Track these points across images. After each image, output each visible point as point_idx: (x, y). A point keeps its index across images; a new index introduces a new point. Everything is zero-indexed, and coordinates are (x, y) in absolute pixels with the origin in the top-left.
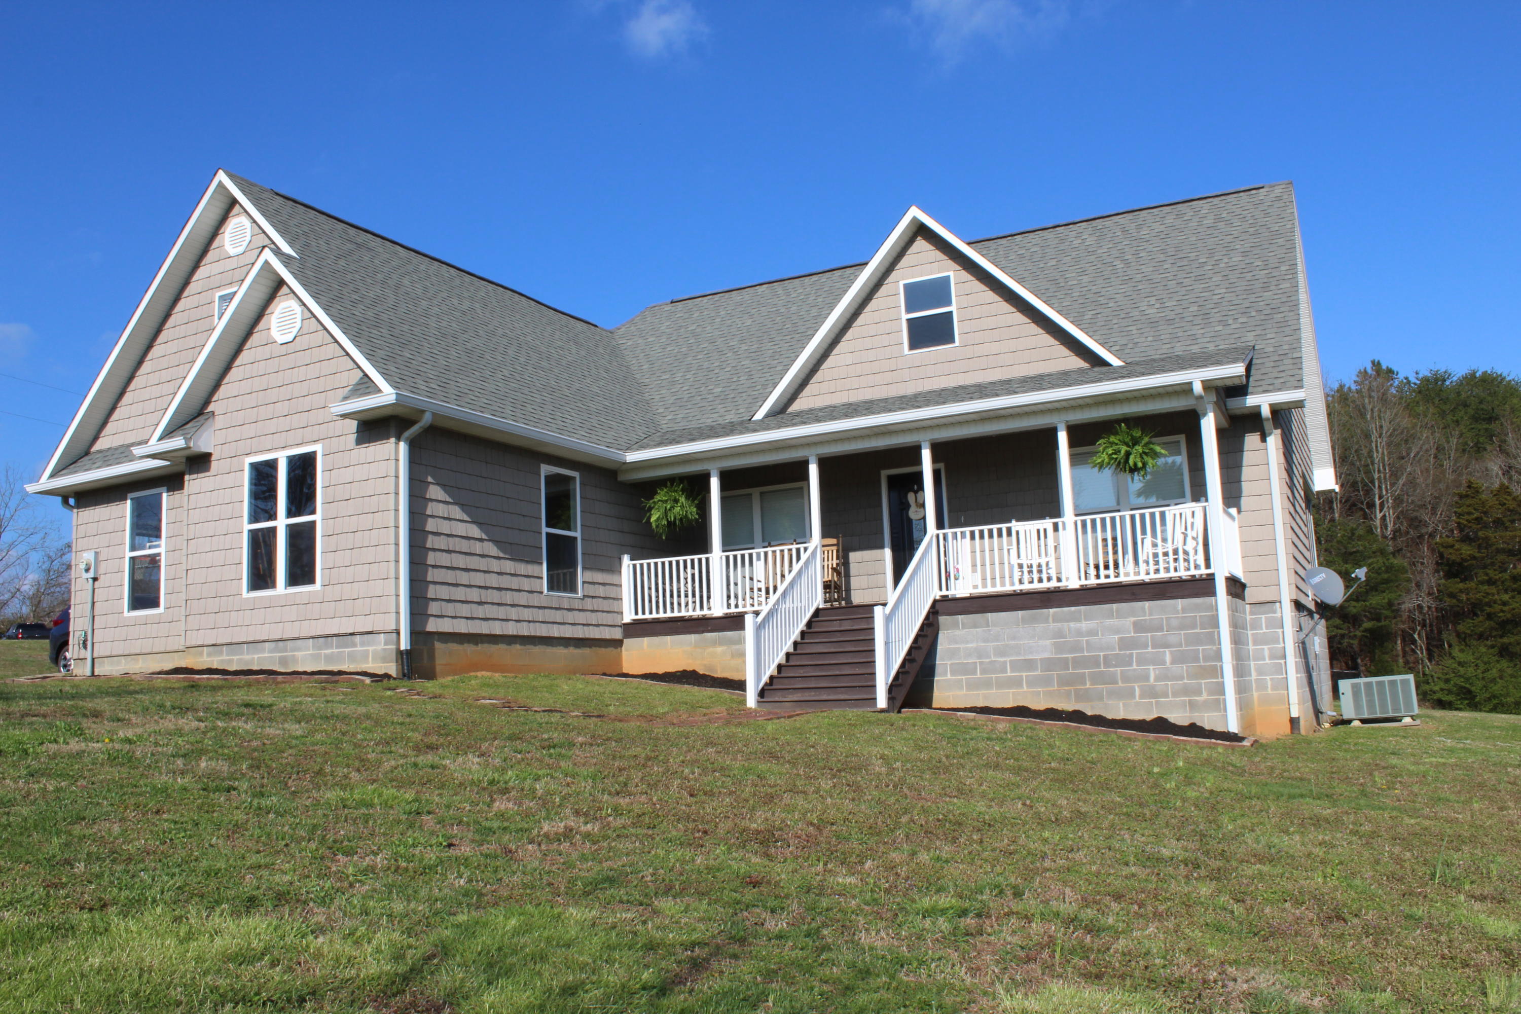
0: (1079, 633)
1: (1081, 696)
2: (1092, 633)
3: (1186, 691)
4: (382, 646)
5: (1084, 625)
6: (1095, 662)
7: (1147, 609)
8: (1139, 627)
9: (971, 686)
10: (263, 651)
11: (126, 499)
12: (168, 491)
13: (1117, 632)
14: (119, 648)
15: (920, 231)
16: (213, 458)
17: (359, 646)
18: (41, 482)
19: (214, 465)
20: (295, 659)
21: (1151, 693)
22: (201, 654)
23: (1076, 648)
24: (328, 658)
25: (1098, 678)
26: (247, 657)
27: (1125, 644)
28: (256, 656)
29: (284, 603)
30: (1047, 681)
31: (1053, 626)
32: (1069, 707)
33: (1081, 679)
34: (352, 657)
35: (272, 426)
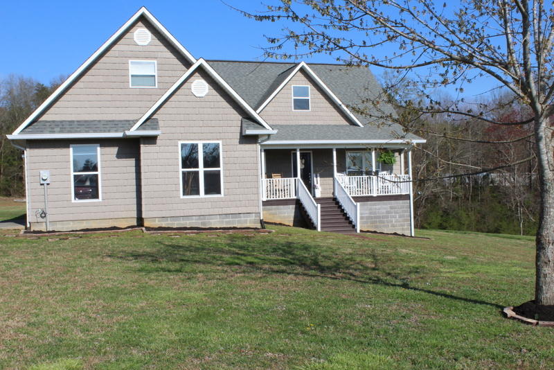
0: (376, 209)
1: (376, 227)
2: (379, 209)
3: (402, 225)
4: (253, 218)
5: (377, 207)
6: (379, 217)
7: (393, 203)
8: (391, 208)
10: (192, 220)
11: (69, 147)
12: (101, 146)
13: (385, 208)
16: (158, 138)
17: (243, 218)
18: (13, 134)
20: (210, 223)
21: (393, 226)
22: (155, 221)
23: (375, 213)
24: (227, 222)
25: (380, 222)
26: (182, 222)
27: (388, 212)
28: (188, 222)
29: (202, 201)
30: (367, 223)
31: (369, 207)
32: (373, 230)
33: (376, 222)
34: (239, 222)
35: (195, 130)
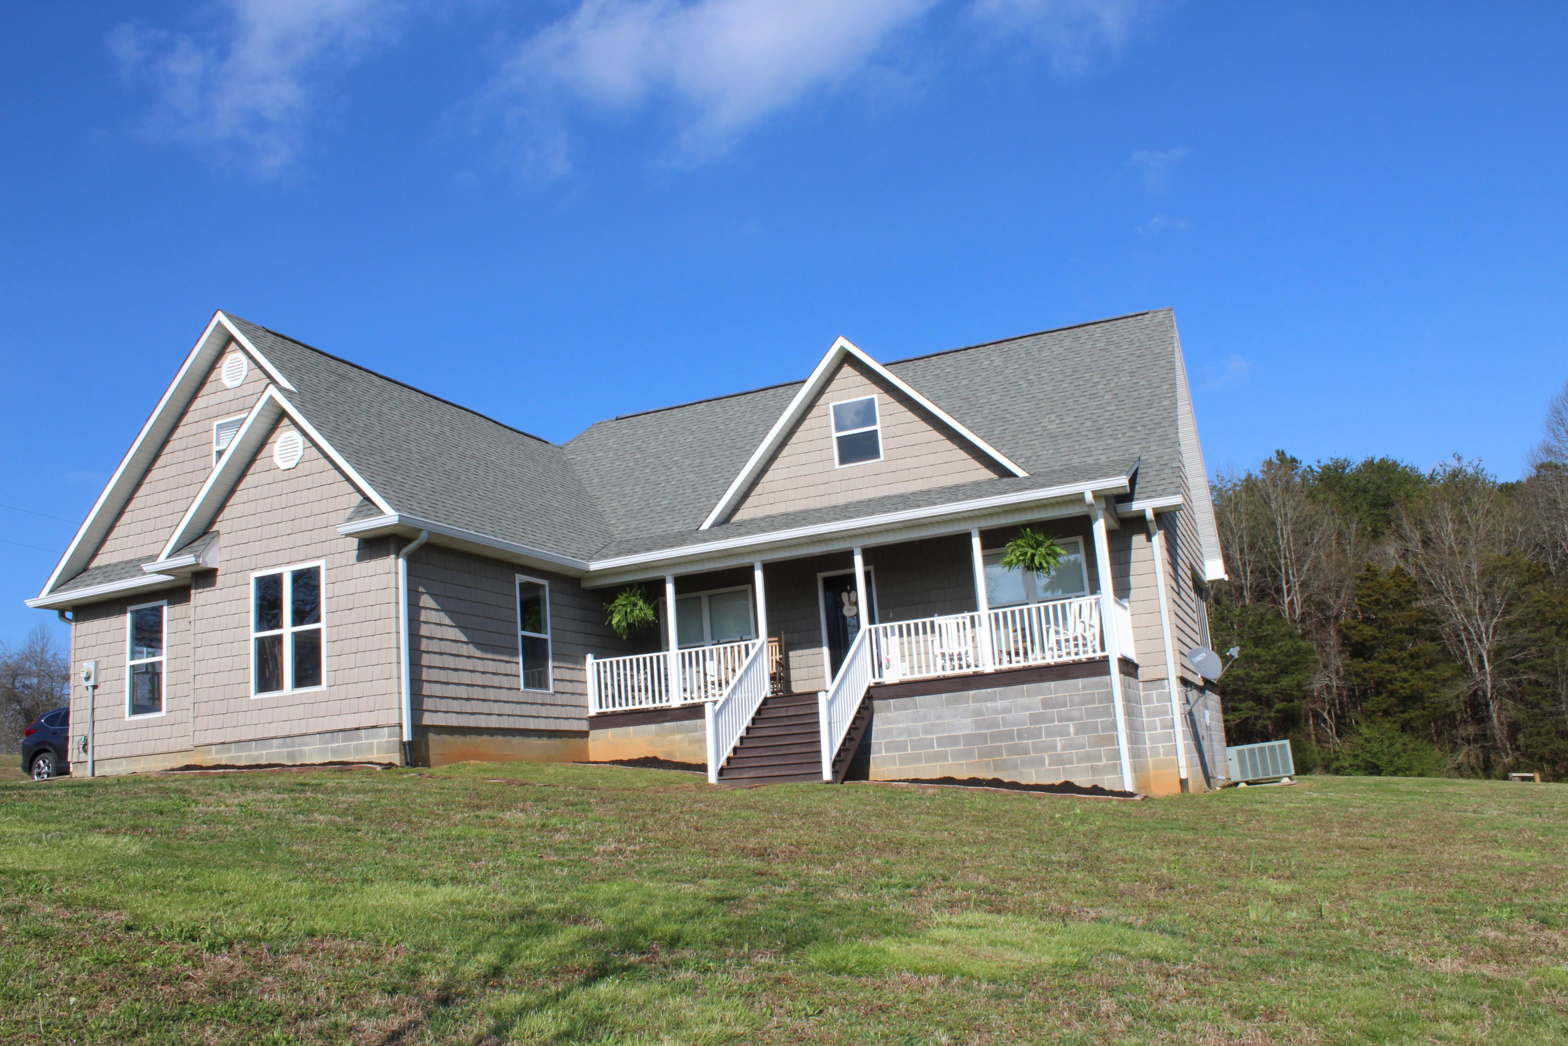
0: (996, 711)
1: (998, 766)
2: (1007, 710)
3: (1089, 758)
4: (386, 739)
5: (1000, 704)
6: (1009, 736)
7: (1053, 688)
8: (1046, 704)
9: (903, 761)
10: (272, 747)
11: (125, 612)
12: (169, 604)
13: (1028, 708)
14: (120, 751)
15: (847, 358)
16: (219, 573)
17: (364, 739)
18: (41, 597)
19: (220, 580)
20: (302, 753)
21: (1058, 760)
22: (210, 752)
23: (993, 724)
24: (335, 751)
25: (1012, 750)
26: (255, 753)
27: (1035, 719)
28: (264, 752)
29: (291, 703)
30: (968, 754)
31: (972, 705)
32: (989, 776)
33: (998, 751)
34: (357, 749)
35: (277, 544)
